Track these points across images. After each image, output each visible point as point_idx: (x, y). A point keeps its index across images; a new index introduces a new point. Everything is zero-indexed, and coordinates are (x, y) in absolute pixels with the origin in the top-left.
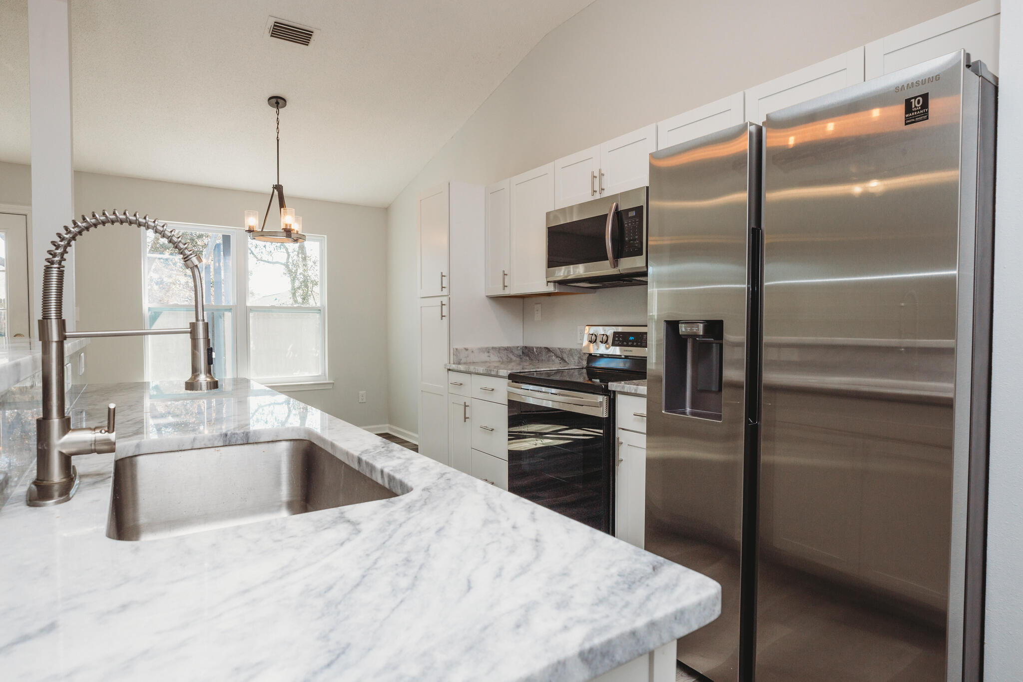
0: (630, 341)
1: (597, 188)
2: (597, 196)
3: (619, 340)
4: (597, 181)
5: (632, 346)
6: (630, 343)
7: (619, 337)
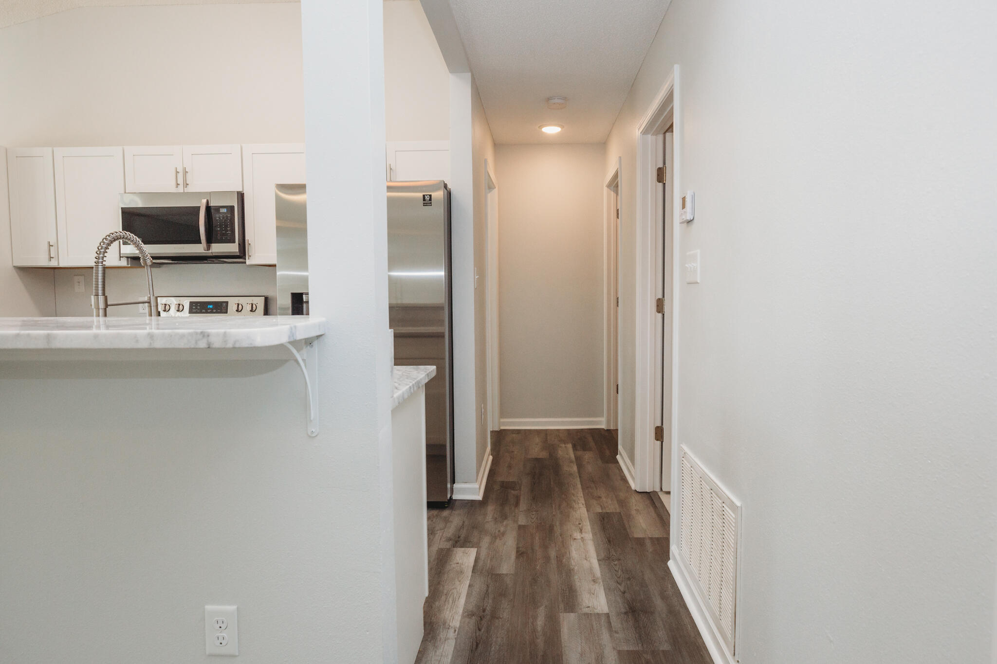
0: (210, 309)
1: (180, 181)
2: (181, 189)
3: (196, 308)
4: (180, 176)
5: (212, 312)
6: (209, 311)
7: (196, 306)
